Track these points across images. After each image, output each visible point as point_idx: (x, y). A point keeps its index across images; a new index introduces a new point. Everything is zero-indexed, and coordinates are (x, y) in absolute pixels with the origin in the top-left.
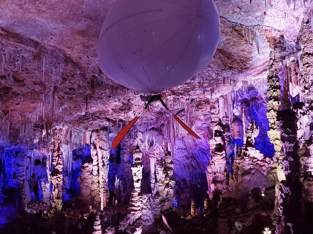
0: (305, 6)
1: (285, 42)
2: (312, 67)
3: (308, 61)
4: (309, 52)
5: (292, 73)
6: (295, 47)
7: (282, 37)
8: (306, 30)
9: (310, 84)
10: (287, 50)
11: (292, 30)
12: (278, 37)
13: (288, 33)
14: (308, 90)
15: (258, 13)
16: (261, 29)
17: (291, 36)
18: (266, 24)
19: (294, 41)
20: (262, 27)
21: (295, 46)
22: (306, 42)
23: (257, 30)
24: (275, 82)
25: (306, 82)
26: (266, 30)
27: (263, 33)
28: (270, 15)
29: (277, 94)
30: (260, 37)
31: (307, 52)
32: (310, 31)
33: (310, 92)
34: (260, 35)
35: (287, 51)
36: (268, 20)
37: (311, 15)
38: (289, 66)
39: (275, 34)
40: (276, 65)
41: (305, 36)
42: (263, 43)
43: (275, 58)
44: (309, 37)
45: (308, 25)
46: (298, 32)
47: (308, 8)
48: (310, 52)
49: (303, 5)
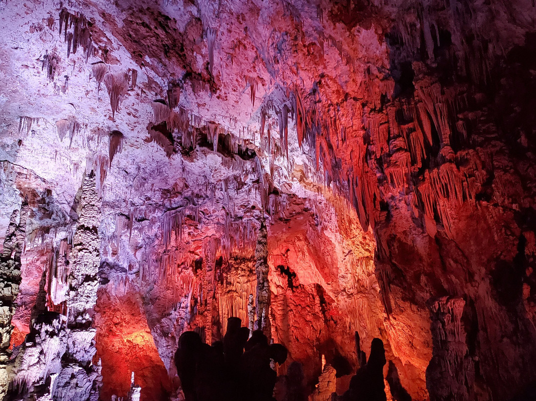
0: (89, 147)
1: (52, 203)
2: (87, 251)
3: (82, 239)
4: (86, 225)
5: (60, 261)
6: (69, 214)
7: (49, 192)
8: (87, 187)
9: (80, 281)
10: (54, 216)
11: (66, 183)
12: (41, 190)
13: (59, 188)
14: (75, 291)
15: (8, 139)
16: (11, 170)
17: (65, 195)
18: (22, 163)
19: (69, 203)
20: (14, 167)
21: (69, 212)
22: (84, 207)
23: (3, 170)
24: (12, 268)
25: (73, 277)
26: (19, 173)
27: (13, 177)
28: (30, 148)
29: (12, 292)
30: (6, 183)
31: (83, 225)
32: (93, 191)
33: (77, 296)
34: (6, 180)
35: (54, 220)
36: (24, 155)
37: (97, 165)
38: (56, 248)
39: (37, 185)
40: (18, 237)
41: (85, 197)
42: (11, 196)
43: (20, 224)
44: (90, 200)
45: (92, 179)
46: (77, 190)
47: (95, 153)
48: (89, 226)
49: (87, 145)
